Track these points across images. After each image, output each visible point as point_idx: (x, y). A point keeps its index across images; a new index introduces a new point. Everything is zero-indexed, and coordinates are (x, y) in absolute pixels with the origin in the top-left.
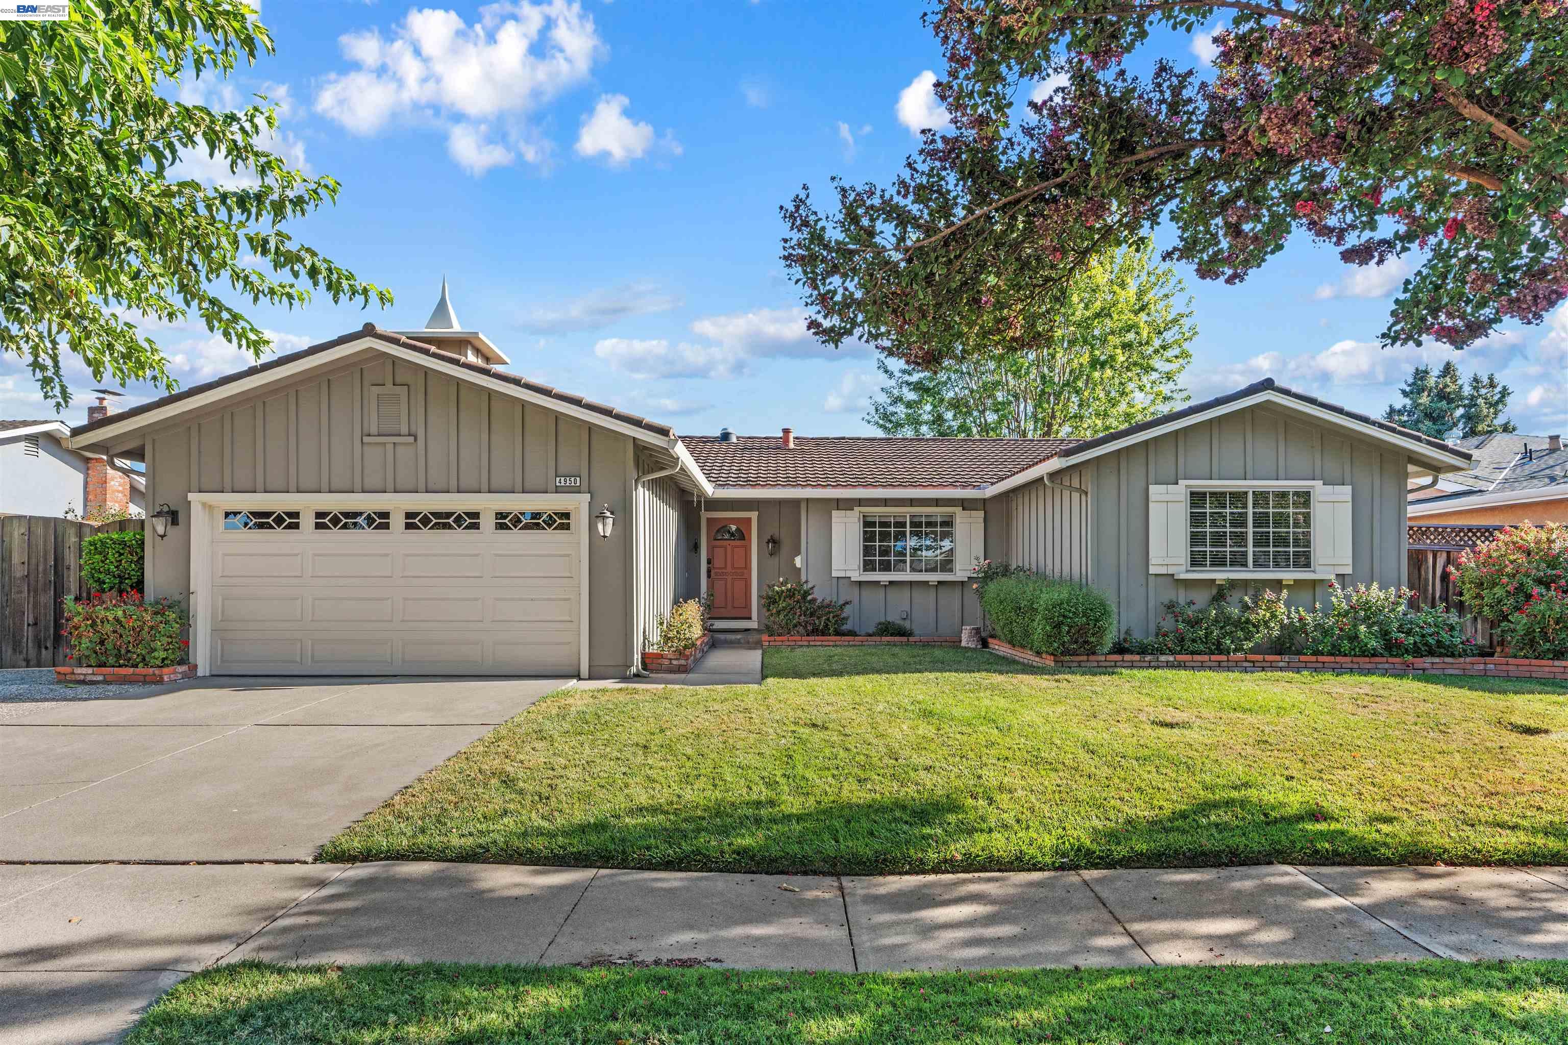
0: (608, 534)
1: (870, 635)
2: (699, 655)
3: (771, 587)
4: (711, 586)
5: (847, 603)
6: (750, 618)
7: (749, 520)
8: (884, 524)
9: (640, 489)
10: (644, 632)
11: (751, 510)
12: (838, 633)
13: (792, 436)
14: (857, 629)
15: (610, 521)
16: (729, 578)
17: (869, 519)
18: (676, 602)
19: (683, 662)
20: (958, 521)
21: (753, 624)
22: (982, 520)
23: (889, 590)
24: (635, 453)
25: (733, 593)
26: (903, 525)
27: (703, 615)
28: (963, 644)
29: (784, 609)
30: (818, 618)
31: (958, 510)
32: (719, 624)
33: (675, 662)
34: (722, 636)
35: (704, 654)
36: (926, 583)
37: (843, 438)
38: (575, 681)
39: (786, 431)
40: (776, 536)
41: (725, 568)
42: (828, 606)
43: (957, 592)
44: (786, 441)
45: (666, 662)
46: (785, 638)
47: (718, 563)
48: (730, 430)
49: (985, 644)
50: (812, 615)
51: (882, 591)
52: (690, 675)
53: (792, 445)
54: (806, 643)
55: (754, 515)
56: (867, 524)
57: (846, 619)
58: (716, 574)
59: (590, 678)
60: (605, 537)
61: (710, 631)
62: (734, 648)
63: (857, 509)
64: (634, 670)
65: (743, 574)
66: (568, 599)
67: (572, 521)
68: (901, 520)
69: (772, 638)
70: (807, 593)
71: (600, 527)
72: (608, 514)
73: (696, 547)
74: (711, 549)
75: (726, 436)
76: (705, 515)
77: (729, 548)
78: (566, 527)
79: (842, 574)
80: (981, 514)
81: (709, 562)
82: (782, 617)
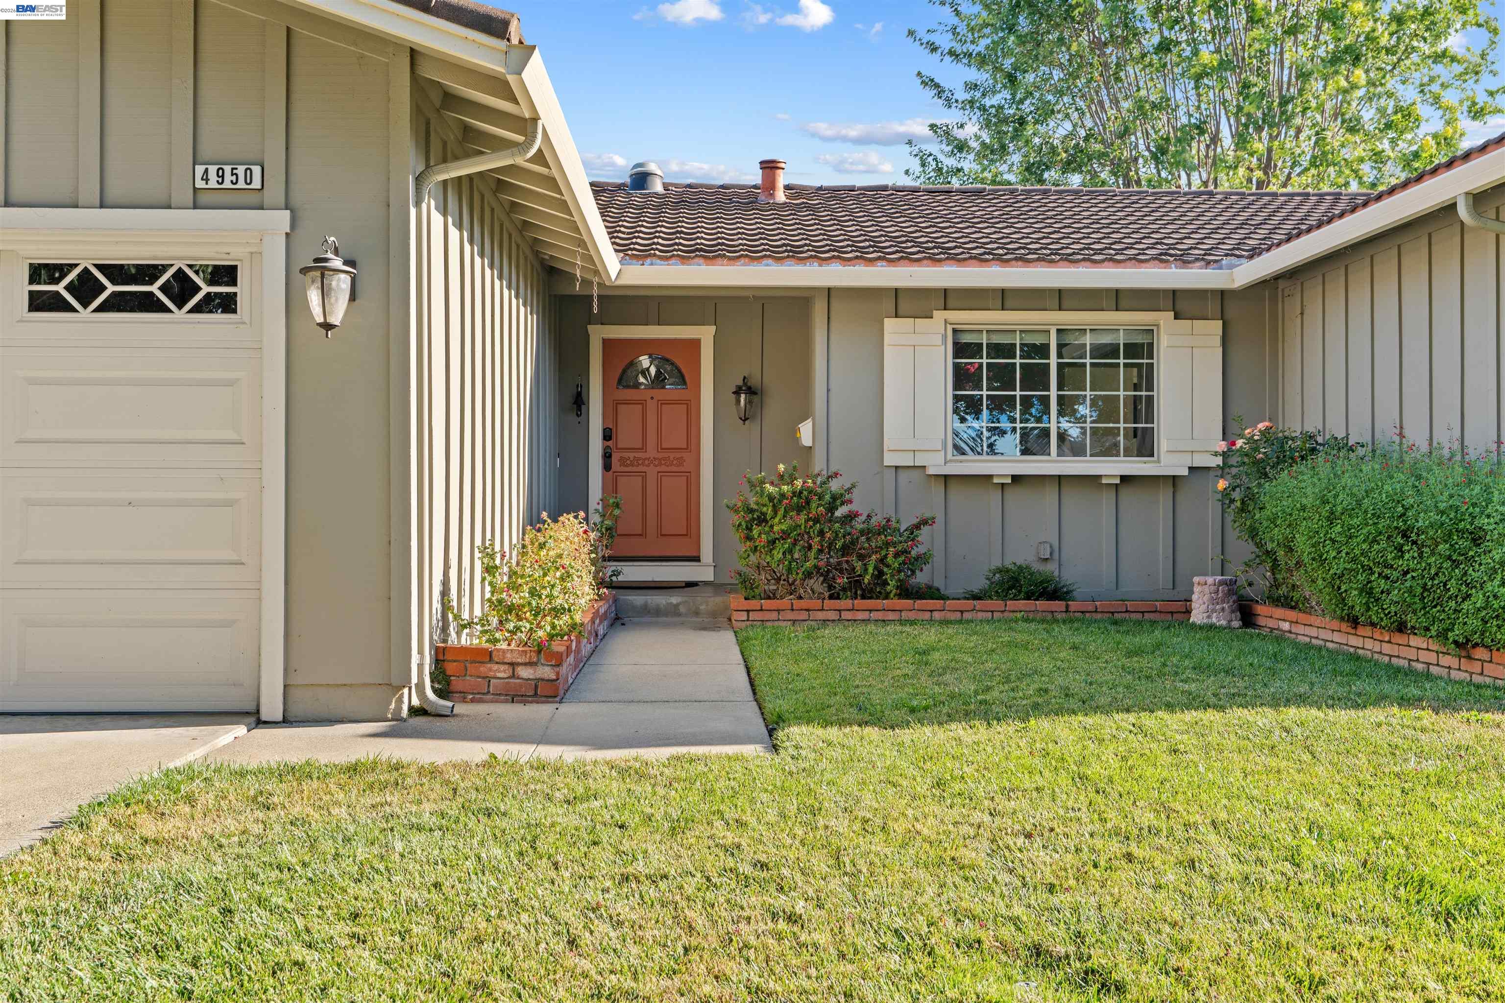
0: (336, 319)
1: (976, 597)
2: (586, 648)
3: (756, 485)
4: (611, 487)
5: (925, 522)
6: (697, 559)
7: (695, 344)
8: (997, 350)
9: (430, 204)
10: (445, 593)
11: (701, 322)
12: (906, 592)
13: (782, 179)
14: (938, 583)
15: (342, 283)
16: (652, 472)
17: (967, 339)
18: (533, 521)
19: (546, 672)
20: (1164, 343)
21: (703, 572)
22: (1217, 341)
23: (1010, 494)
24: (417, 110)
25: (659, 504)
26: (1042, 350)
27: (595, 550)
28: (1197, 616)
29: (785, 535)
30: (861, 557)
31: (1164, 319)
32: (632, 572)
33: (525, 673)
34: (637, 599)
35: (599, 639)
36: (1093, 480)
37: (885, 188)
38: (241, 730)
39: (770, 167)
40: (754, 382)
41: (643, 449)
42: (883, 529)
43: (1164, 497)
44: (769, 185)
45: (502, 672)
46: (786, 602)
47: (626, 437)
48: (652, 167)
49: (1248, 618)
50: (846, 550)
51: (995, 496)
52: (566, 709)
53: (781, 196)
54: (833, 615)
55: (706, 334)
56: (961, 349)
57: (922, 559)
58: (622, 461)
59: (286, 721)
60: (327, 326)
61: (611, 586)
62: (667, 626)
63: (940, 316)
64: (410, 698)
65: (681, 462)
66: (229, 503)
67: (242, 290)
68: (1038, 340)
69: (755, 604)
70: (836, 500)
71: (314, 297)
72: (337, 263)
73: (579, 402)
74: (611, 408)
75: (641, 179)
76: (598, 334)
77: (651, 406)
78: (228, 304)
79: (906, 460)
80: (1217, 326)
81: (607, 435)
82: (778, 555)
